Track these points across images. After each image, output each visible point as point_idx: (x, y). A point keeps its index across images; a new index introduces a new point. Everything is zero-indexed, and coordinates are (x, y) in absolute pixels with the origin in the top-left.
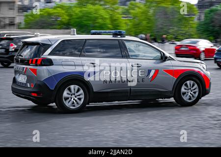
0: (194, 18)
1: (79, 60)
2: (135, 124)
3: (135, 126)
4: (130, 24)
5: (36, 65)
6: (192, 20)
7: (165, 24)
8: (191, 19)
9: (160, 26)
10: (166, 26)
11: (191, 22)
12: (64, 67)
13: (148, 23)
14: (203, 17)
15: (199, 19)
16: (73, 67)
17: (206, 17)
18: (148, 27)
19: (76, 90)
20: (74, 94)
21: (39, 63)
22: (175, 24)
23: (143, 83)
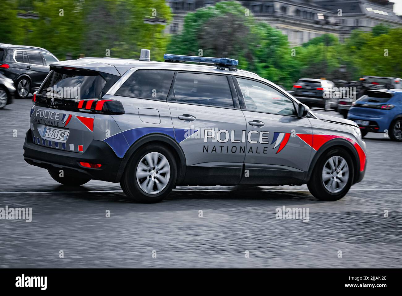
0: (163, 27)
1: (165, 107)
2: (28, 235)
3: (27, 239)
4: (33, 29)
5: (94, 112)
6: (159, 32)
7: (105, 36)
8: (158, 29)
9: (95, 39)
10: (108, 39)
11: (157, 35)
12: (142, 117)
13: (70, 30)
14: (181, 28)
15: (174, 31)
16: (157, 120)
17: (187, 26)
18: (70, 38)
19: (156, 161)
20: (154, 168)
21: (98, 108)
22: (126, 37)
23: (265, 155)
